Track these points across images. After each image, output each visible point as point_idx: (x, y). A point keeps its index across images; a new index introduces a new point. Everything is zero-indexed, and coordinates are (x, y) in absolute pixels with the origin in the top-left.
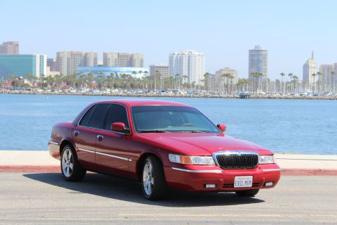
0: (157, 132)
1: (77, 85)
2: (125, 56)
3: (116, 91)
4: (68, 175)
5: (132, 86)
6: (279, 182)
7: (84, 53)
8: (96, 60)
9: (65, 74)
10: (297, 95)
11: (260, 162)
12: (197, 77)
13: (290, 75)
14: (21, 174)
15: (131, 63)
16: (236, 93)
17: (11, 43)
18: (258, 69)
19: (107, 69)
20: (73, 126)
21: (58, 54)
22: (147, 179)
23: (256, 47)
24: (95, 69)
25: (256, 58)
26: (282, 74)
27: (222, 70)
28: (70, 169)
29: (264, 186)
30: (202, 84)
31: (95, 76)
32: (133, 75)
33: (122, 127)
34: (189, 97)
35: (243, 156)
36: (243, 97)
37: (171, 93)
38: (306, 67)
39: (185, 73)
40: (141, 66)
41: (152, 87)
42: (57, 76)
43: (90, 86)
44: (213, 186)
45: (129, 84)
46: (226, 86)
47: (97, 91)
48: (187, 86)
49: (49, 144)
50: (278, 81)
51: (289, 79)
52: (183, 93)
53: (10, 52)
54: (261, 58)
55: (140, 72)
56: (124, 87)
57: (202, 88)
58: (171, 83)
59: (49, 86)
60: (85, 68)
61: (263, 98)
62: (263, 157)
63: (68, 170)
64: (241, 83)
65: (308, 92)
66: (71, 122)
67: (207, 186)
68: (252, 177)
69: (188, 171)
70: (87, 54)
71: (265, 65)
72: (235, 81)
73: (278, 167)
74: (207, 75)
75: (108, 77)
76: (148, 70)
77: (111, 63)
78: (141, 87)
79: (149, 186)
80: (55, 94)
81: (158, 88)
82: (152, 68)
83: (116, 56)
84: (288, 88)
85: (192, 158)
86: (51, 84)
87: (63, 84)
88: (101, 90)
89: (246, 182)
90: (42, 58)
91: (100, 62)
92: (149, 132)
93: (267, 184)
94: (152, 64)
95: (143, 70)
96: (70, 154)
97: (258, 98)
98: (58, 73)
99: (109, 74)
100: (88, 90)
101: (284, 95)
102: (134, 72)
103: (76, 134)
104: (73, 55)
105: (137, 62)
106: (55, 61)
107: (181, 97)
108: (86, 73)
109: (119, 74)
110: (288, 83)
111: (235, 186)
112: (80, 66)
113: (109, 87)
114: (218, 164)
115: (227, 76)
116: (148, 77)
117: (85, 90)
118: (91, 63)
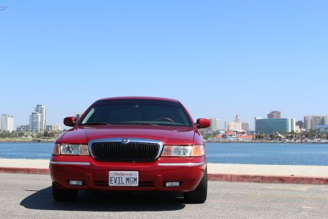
17: (275, 112)
21: (305, 117)
35: (131, 144)
53: (275, 117)
60: (321, 126)
69: (54, 163)
70: (324, 117)
89: (128, 179)
90: (292, 120)
93: (168, 184)
104: (315, 118)
106: (303, 122)
111: (110, 185)
112: (319, 125)
114: (92, 155)
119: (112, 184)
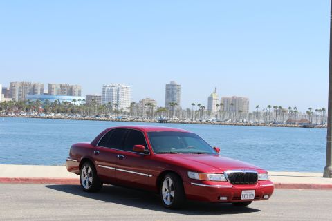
0: (171, 153)
1: (26, 109)
2: (67, 87)
3: (59, 115)
4: (87, 187)
5: (72, 111)
6: (273, 194)
7: (32, 83)
8: (42, 89)
9: (17, 100)
10: (204, 121)
11: (259, 179)
12: (125, 105)
13: (199, 105)
14: (43, 185)
15: (71, 92)
16: (156, 118)
18: (173, 99)
19: (51, 97)
20: (92, 147)
21: (11, 84)
22: (167, 192)
23: (171, 82)
24: (42, 97)
25: (172, 91)
26: (193, 104)
27: (143, 100)
28: (89, 182)
29: (263, 198)
30: (129, 111)
31: (42, 102)
32: (73, 103)
33: (141, 148)
34: (119, 121)
35: (247, 174)
36: (161, 121)
37: (104, 118)
38: (210, 99)
39: (114, 101)
40: (79, 95)
41: (88, 113)
42: (10, 102)
43: (38, 110)
44: (225, 198)
45: (69, 109)
46: (148, 113)
47: (43, 115)
48: (117, 112)
49: (67, 160)
50: (188, 110)
51: (198, 108)
52: (114, 117)
54: (175, 91)
55: (80, 100)
56: (65, 112)
57: (128, 114)
58: (104, 109)
59: (4, 110)
60: (34, 96)
61: (178, 123)
62: (260, 175)
63: (87, 182)
64: (160, 110)
65: (212, 118)
66: (90, 143)
67: (221, 198)
68: (254, 191)
69: (206, 186)
70: (35, 84)
71: (179, 97)
72: (155, 109)
73: (271, 183)
74: (132, 104)
75: (52, 103)
76: (85, 98)
77: (55, 92)
78: (79, 113)
79: (169, 197)
80: (9, 116)
81: (93, 114)
82: (88, 97)
83: (59, 87)
84: (197, 116)
85: (208, 175)
86: (5, 108)
87: (15, 109)
88: (46, 114)
89: (250, 195)
91: (46, 91)
92: (165, 153)
93: (266, 197)
94: (88, 94)
95: (82, 99)
96: (90, 170)
97: (174, 122)
98: (11, 99)
99: (53, 101)
100: (36, 113)
101: (194, 121)
102: (74, 100)
103: (96, 154)
104: (24, 85)
105: (76, 92)
106: (8, 89)
107: (113, 121)
108: (35, 100)
109: (61, 101)
110: (196, 111)
112: (29, 94)
113: (53, 112)
114: (228, 180)
115: (149, 104)
116: (84, 105)
117: (34, 114)
118: (38, 92)
119: (243, 198)
